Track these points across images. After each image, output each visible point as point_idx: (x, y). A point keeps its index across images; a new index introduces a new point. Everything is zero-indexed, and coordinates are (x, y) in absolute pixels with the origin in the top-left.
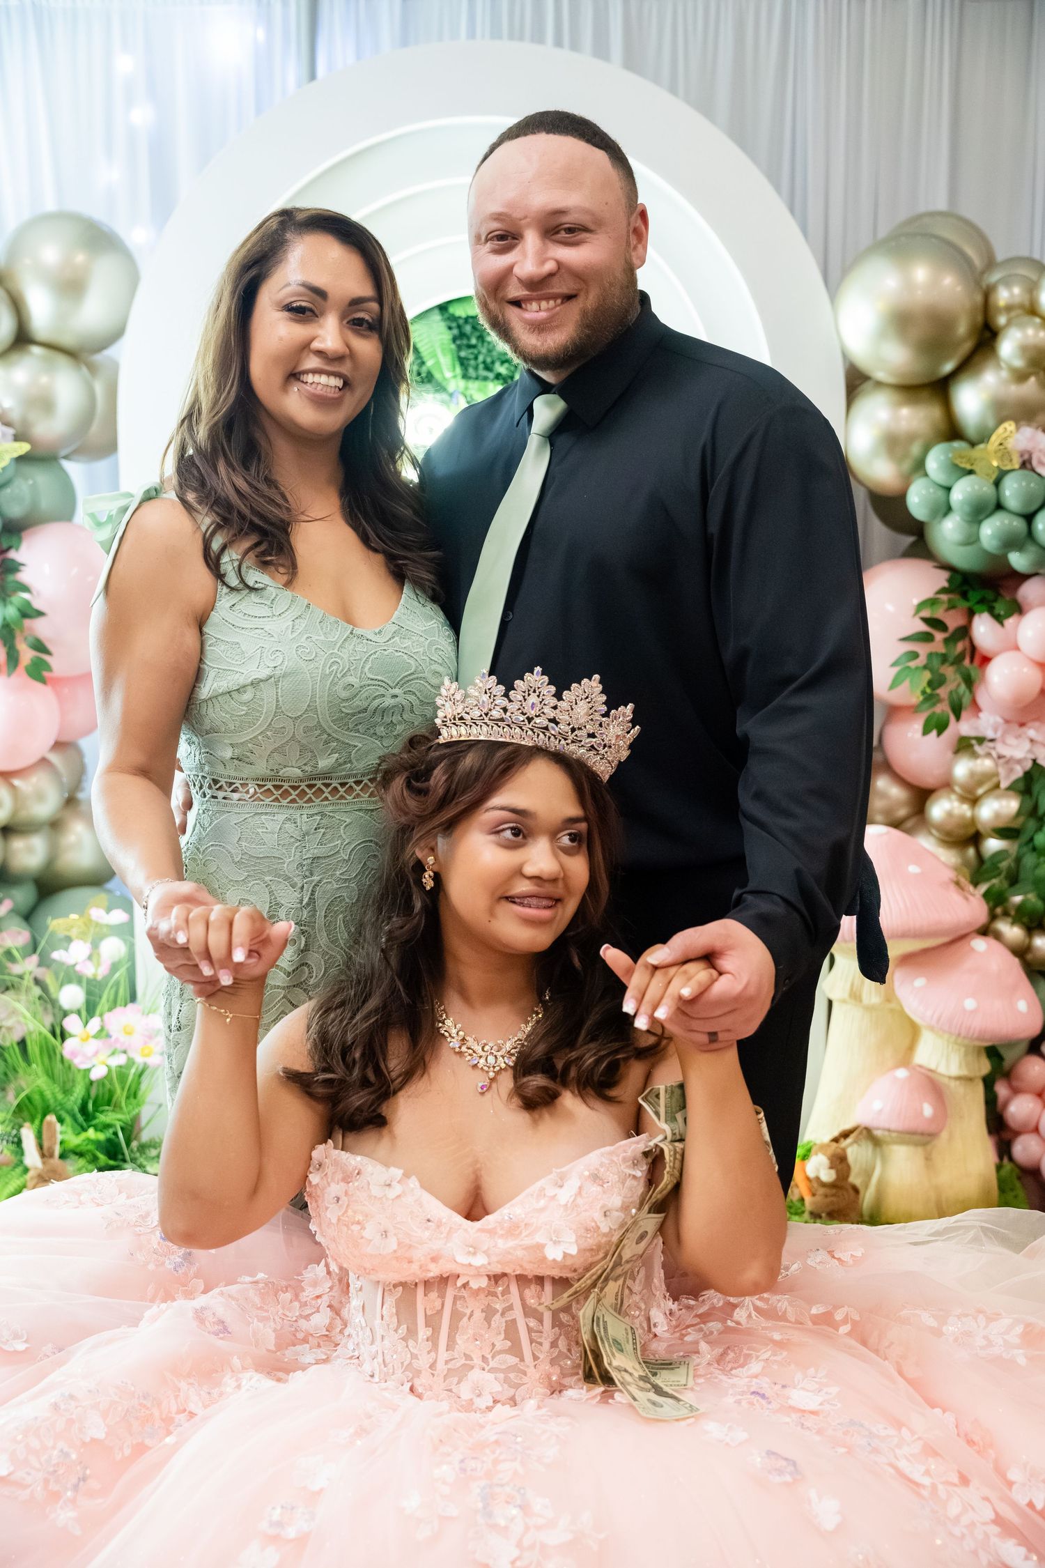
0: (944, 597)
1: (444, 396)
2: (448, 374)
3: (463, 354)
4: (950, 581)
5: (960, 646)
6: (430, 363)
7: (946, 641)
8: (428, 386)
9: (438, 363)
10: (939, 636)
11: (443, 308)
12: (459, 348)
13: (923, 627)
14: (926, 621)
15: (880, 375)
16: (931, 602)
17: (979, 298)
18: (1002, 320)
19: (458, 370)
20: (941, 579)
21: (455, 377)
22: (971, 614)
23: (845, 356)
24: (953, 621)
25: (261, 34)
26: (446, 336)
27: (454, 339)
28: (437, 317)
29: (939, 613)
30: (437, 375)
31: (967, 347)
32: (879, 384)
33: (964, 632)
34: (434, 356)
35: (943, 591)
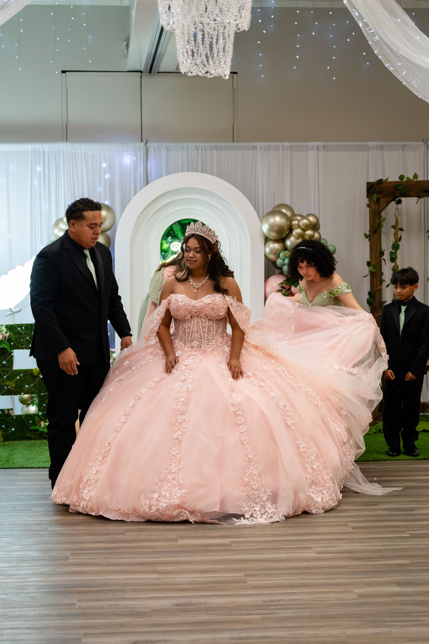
0: (285, 282)
1: (179, 240)
2: (180, 235)
3: (183, 231)
4: (286, 279)
5: (288, 292)
6: (176, 233)
7: (285, 291)
8: (176, 238)
9: (178, 233)
10: (284, 290)
11: (179, 222)
12: (182, 230)
13: (281, 288)
14: (281, 287)
15: (271, 238)
16: (282, 283)
17: (289, 223)
18: (294, 227)
19: (182, 235)
20: (285, 279)
21: (181, 236)
22: (290, 286)
23: (264, 234)
24: (287, 287)
25: (135, 158)
26: (179, 228)
27: (181, 228)
28: (178, 224)
29: (284, 285)
30: (178, 235)
31: (288, 232)
32: (271, 240)
33: (289, 289)
34: (177, 231)
35: (285, 281)
